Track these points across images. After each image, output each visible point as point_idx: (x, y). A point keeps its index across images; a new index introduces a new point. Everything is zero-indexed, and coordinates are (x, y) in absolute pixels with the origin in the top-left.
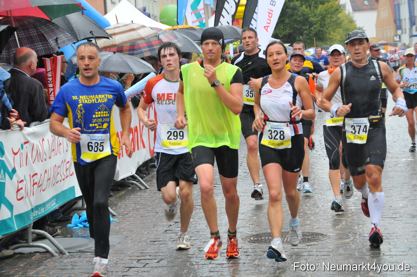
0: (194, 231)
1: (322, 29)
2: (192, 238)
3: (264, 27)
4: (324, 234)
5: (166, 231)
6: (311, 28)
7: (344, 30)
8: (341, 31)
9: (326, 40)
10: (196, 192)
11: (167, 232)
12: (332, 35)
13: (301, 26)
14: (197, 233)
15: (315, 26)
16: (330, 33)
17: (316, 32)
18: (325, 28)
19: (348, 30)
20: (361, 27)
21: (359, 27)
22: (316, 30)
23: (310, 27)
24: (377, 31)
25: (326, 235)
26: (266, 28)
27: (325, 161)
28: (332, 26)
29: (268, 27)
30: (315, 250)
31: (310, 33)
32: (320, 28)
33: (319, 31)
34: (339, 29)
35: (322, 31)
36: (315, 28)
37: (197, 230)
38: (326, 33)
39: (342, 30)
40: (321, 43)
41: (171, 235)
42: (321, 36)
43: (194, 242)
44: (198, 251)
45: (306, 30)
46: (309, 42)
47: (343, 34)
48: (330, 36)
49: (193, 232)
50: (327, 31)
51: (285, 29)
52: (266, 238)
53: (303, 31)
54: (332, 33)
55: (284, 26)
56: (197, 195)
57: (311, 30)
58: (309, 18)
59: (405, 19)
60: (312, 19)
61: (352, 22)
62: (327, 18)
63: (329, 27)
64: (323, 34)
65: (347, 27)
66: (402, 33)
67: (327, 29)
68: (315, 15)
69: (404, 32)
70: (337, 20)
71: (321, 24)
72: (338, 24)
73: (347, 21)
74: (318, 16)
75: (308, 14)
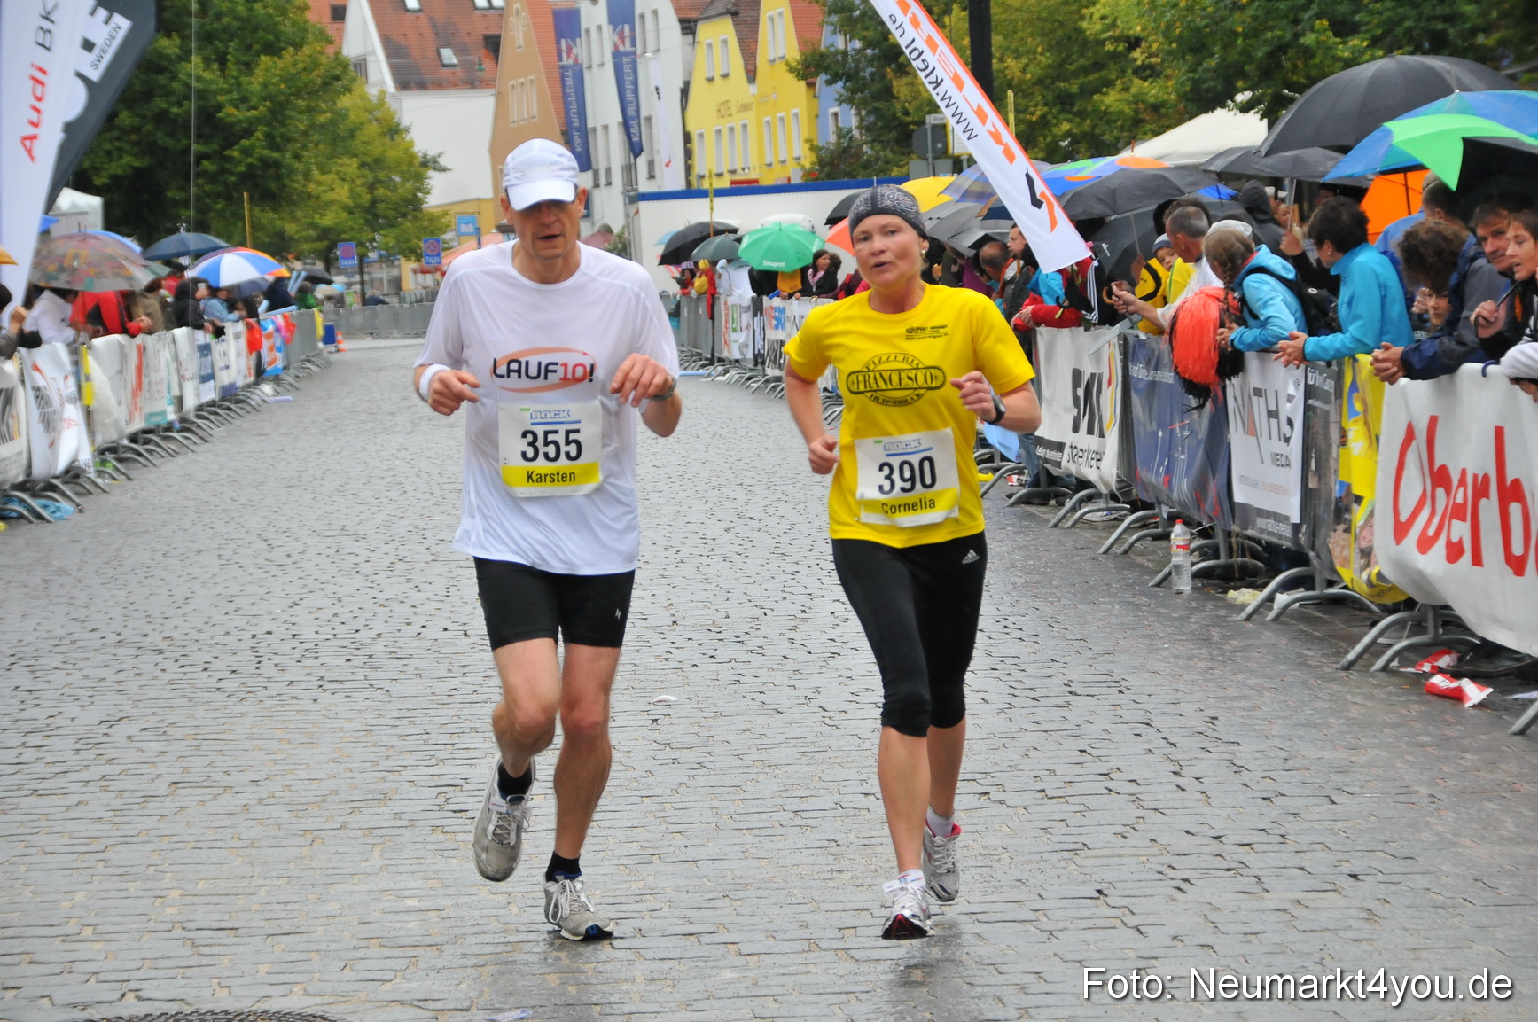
1: (276, 155)
3: (23, 139)
4: (330, 1015)
6: (227, 153)
7: (363, 165)
8: (350, 166)
9: (293, 203)
12: (319, 183)
13: (184, 142)
15: (245, 143)
16: (307, 175)
17: (250, 166)
18: (288, 155)
19: (379, 162)
20: (431, 153)
21: (425, 156)
22: (250, 160)
23: (223, 148)
26: (28, 142)
28: (317, 145)
29: (34, 138)
31: (224, 171)
32: (266, 152)
33: (266, 163)
34: (345, 160)
35: (277, 165)
36: (246, 152)
38: (291, 171)
39: (354, 163)
40: (269, 213)
42: (273, 186)
45: (205, 156)
46: (221, 209)
47: (359, 182)
48: (312, 187)
50: (299, 166)
51: (115, 153)
53: (197, 163)
54: (316, 174)
55: (111, 140)
57: (230, 159)
58: (219, 107)
59: (606, 128)
60: (231, 113)
61: (393, 131)
62: (294, 114)
63: (304, 147)
64: (278, 177)
65: (376, 151)
66: (597, 185)
67: (297, 157)
68: (244, 100)
69: (603, 181)
70: (332, 122)
71: (269, 136)
72: (340, 138)
73: (374, 129)
74: (254, 101)
75: (215, 93)
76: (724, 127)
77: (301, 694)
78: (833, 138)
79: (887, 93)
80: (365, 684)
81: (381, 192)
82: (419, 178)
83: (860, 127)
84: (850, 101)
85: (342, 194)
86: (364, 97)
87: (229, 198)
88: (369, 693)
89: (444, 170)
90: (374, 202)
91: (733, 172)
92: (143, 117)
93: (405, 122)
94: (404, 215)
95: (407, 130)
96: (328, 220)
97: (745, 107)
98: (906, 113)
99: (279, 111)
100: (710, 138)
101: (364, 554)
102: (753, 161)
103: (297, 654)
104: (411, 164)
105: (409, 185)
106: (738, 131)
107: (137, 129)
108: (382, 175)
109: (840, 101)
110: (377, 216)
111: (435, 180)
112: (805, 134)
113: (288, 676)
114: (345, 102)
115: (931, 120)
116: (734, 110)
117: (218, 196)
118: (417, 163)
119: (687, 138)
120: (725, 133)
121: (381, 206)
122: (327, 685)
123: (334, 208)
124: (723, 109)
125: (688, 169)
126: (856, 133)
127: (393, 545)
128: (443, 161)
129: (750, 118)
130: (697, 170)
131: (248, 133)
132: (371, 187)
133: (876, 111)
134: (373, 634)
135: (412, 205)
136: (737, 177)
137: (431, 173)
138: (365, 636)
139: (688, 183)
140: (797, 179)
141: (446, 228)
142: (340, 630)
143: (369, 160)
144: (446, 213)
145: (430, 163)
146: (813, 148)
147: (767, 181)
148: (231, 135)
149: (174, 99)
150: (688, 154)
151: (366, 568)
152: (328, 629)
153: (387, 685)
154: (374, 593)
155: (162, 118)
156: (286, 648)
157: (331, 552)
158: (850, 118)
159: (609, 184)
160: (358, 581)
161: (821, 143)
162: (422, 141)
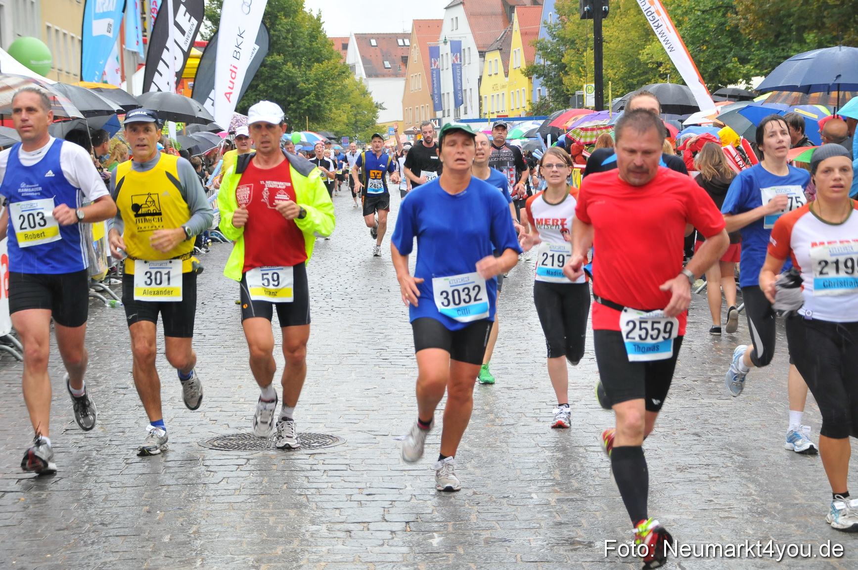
0: (116, 430)
1: (319, 102)
2: (113, 443)
3: (226, 94)
4: (334, 436)
5: (67, 430)
6: (300, 101)
7: (352, 107)
8: (347, 107)
9: (325, 121)
10: (117, 366)
11: (68, 432)
12: (335, 114)
13: (284, 96)
14: (121, 434)
15: (307, 97)
16: (330, 110)
17: (308, 106)
18: (324, 102)
19: (359, 106)
20: (379, 103)
21: (377, 104)
22: (309, 104)
23: (299, 99)
24: (405, 111)
25: (337, 439)
26: (228, 95)
27: (330, 317)
28: (335, 99)
29: (230, 93)
30: (321, 462)
31: (299, 108)
32: (315, 101)
33: (315, 105)
34: (346, 105)
35: (319, 106)
36: (307, 101)
37: (121, 429)
38: (325, 108)
39: (349, 106)
40: (316, 125)
41: (76, 437)
42: (318, 115)
43: (117, 450)
44: (123, 464)
45: (292, 102)
46: (298, 123)
47: (351, 113)
48: (332, 115)
49: (114, 433)
50: (328, 107)
52: (240, 442)
53: (289, 105)
54: (334, 110)
55: (256, 95)
56: (118, 371)
57: (301, 103)
58: (298, 83)
59: (448, 93)
60: (302, 85)
61: (365, 93)
62: (327, 86)
63: (330, 100)
64: (319, 111)
65: (358, 101)
66: (444, 116)
67: (327, 103)
68: (307, 80)
69: (446, 115)
70: (341, 90)
71: (316, 95)
72: (343, 96)
73: (357, 92)
74: (311, 81)
75: (296, 78)
76: (495, 94)
77: (324, 312)
78: (538, 100)
79: (561, 82)
80: (349, 309)
81: (359, 117)
82: (375, 112)
83: (549, 96)
84: (546, 85)
85: (344, 118)
86: (354, 80)
87: (300, 119)
88: (350, 312)
89: (384, 109)
90: (356, 122)
91: (498, 112)
92: (268, 86)
93: (369, 91)
94: (368, 127)
95: (370, 93)
96: (338, 129)
97: (503, 87)
98: (568, 91)
99: (321, 84)
100: (489, 98)
101: (350, 259)
102: (506, 108)
103: (323, 297)
104: (371, 106)
105: (371, 114)
106: (501, 96)
107: (266, 91)
108: (360, 111)
109: (542, 85)
110: (357, 127)
111: (380, 113)
112: (527, 98)
113: (320, 305)
114: (347, 82)
115: (578, 93)
116: (499, 88)
117: (296, 118)
118: (374, 106)
119: (480, 98)
120: (495, 97)
121: (359, 123)
122: (334, 309)
123: (341, 123)
124: (495, 87)
125: (480, 110)
126: (547, 98)
127: (362, 255)
128: (384, 106)
129: (505, 91)
130: (483, 111)
131: (308, 94)
132: (355, 115)
133: (556, 89)
134: (352, 290)
135: (371, 123)
136: (499, 114)
137: (379, 110)
138: (349, 290)
139: (480, 116)
140: (523, 116)
141: (385, 132)
142: (340, 288)
143: (355, 105)
144: (384, 126)
145: (379, 106)
146: (530, 104)
147: (511, 116)
148: (303, 94)
149: (280, 80)
150: (480, 105)
151: (350, 264)
152: (335, 287)
153: (358, 310)
154: (353, 273)
155: (275, 87)
156: (318, 294)
157: (337, 257)
158: (545, 92)
159: (449, 116)
160: (347, 269)
161: (534, 102)
162: (376, 98)
